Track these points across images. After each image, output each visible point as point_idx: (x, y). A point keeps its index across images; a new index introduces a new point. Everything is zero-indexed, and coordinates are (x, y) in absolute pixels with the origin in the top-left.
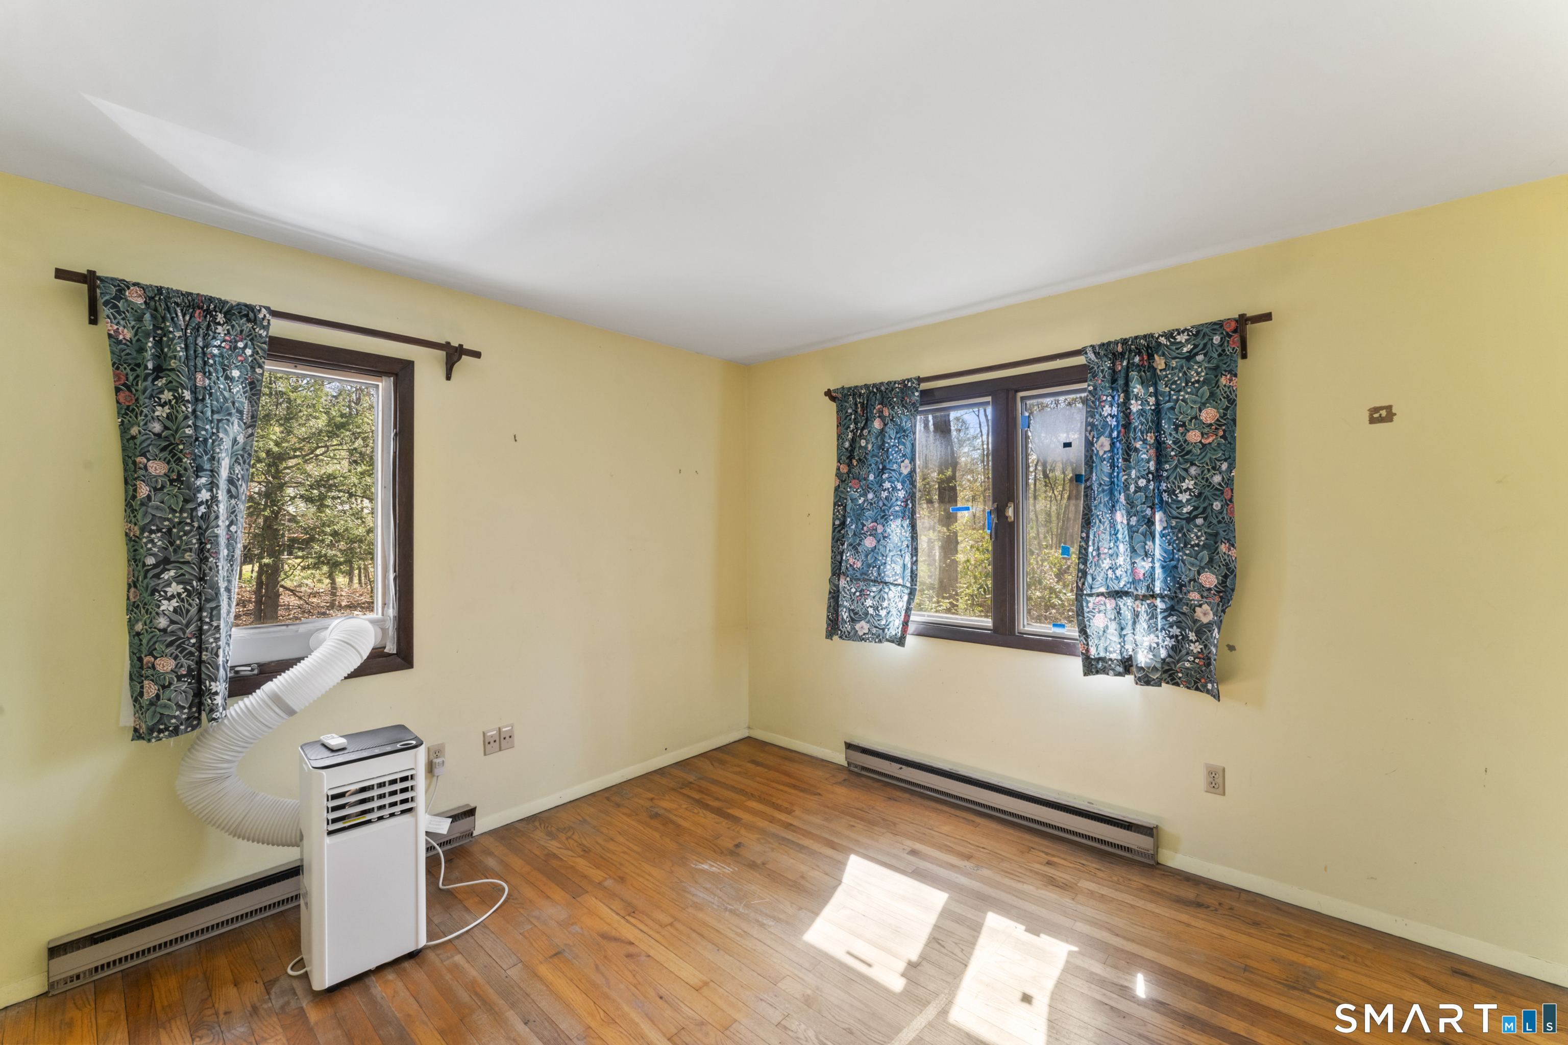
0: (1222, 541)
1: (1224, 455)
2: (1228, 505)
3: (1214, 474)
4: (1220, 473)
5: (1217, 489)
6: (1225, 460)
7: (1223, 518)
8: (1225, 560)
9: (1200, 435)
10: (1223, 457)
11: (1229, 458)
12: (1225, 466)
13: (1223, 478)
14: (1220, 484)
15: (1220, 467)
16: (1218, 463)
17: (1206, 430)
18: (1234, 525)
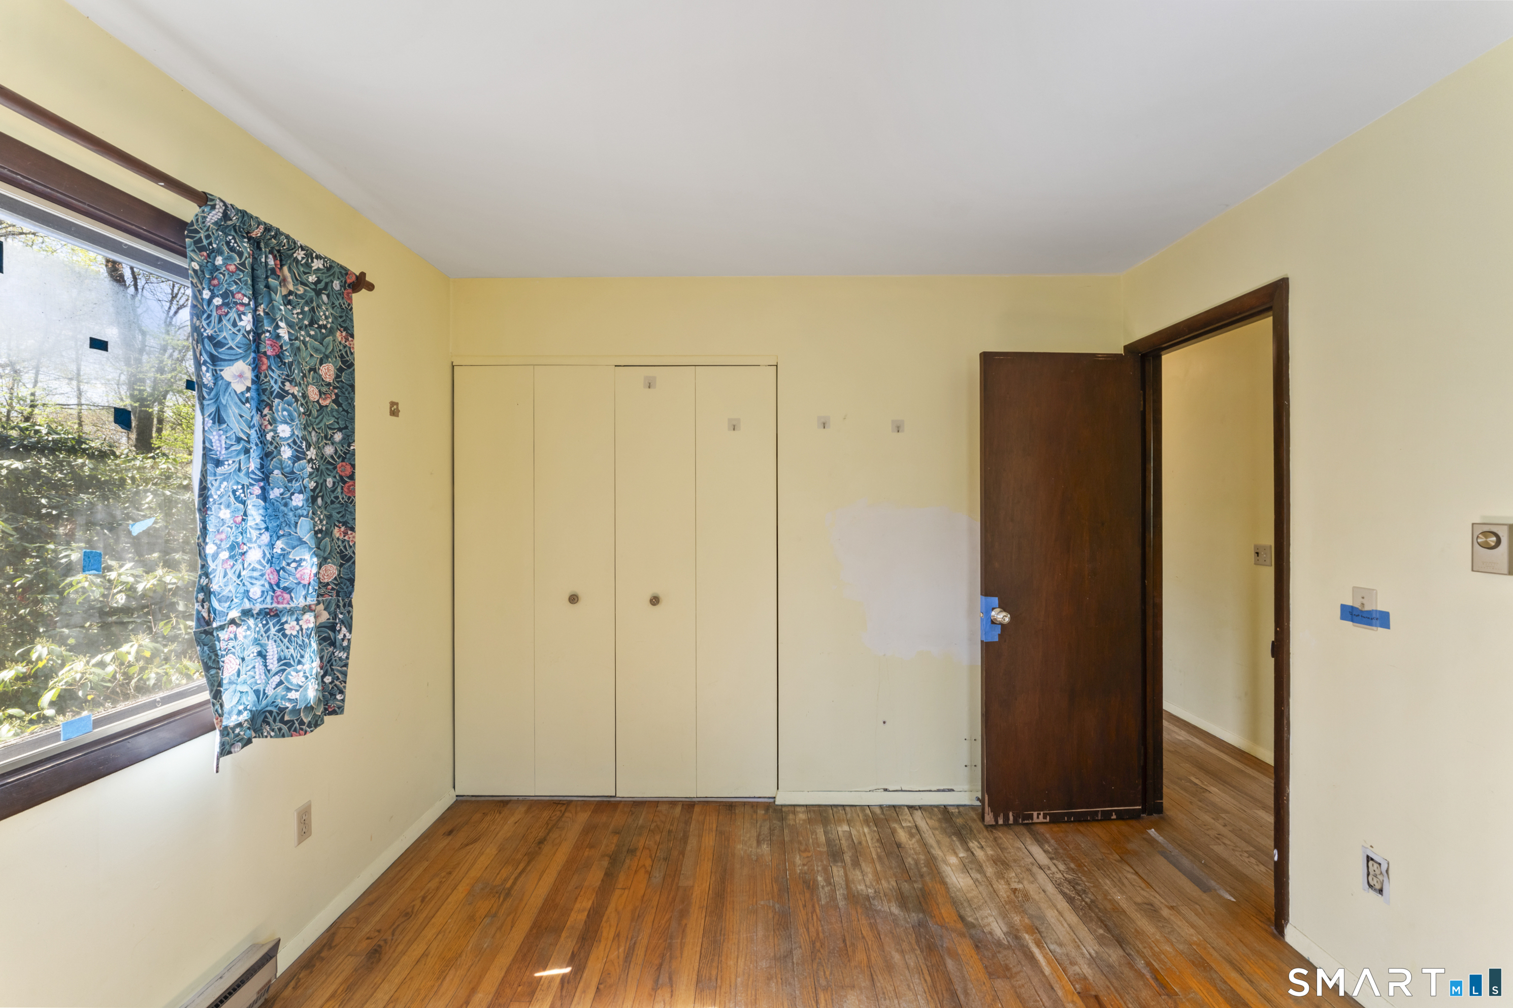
0: (335, 525)
1: (338, 423)
2: (345, 482)
3: (326, 444)
4: (333, 444)
5: (329, 463)
6: (340, 430)
7: (337, 498)
8: (339, 546)
9: (318, 393)
10: (337, 426)
11: (346, 428)
12: (338, 437)
13: (336, 450)
14: (332, 457)
15: (332, 436)
16: (330, 432)
17: (324, 389)
18: (354, 506)
